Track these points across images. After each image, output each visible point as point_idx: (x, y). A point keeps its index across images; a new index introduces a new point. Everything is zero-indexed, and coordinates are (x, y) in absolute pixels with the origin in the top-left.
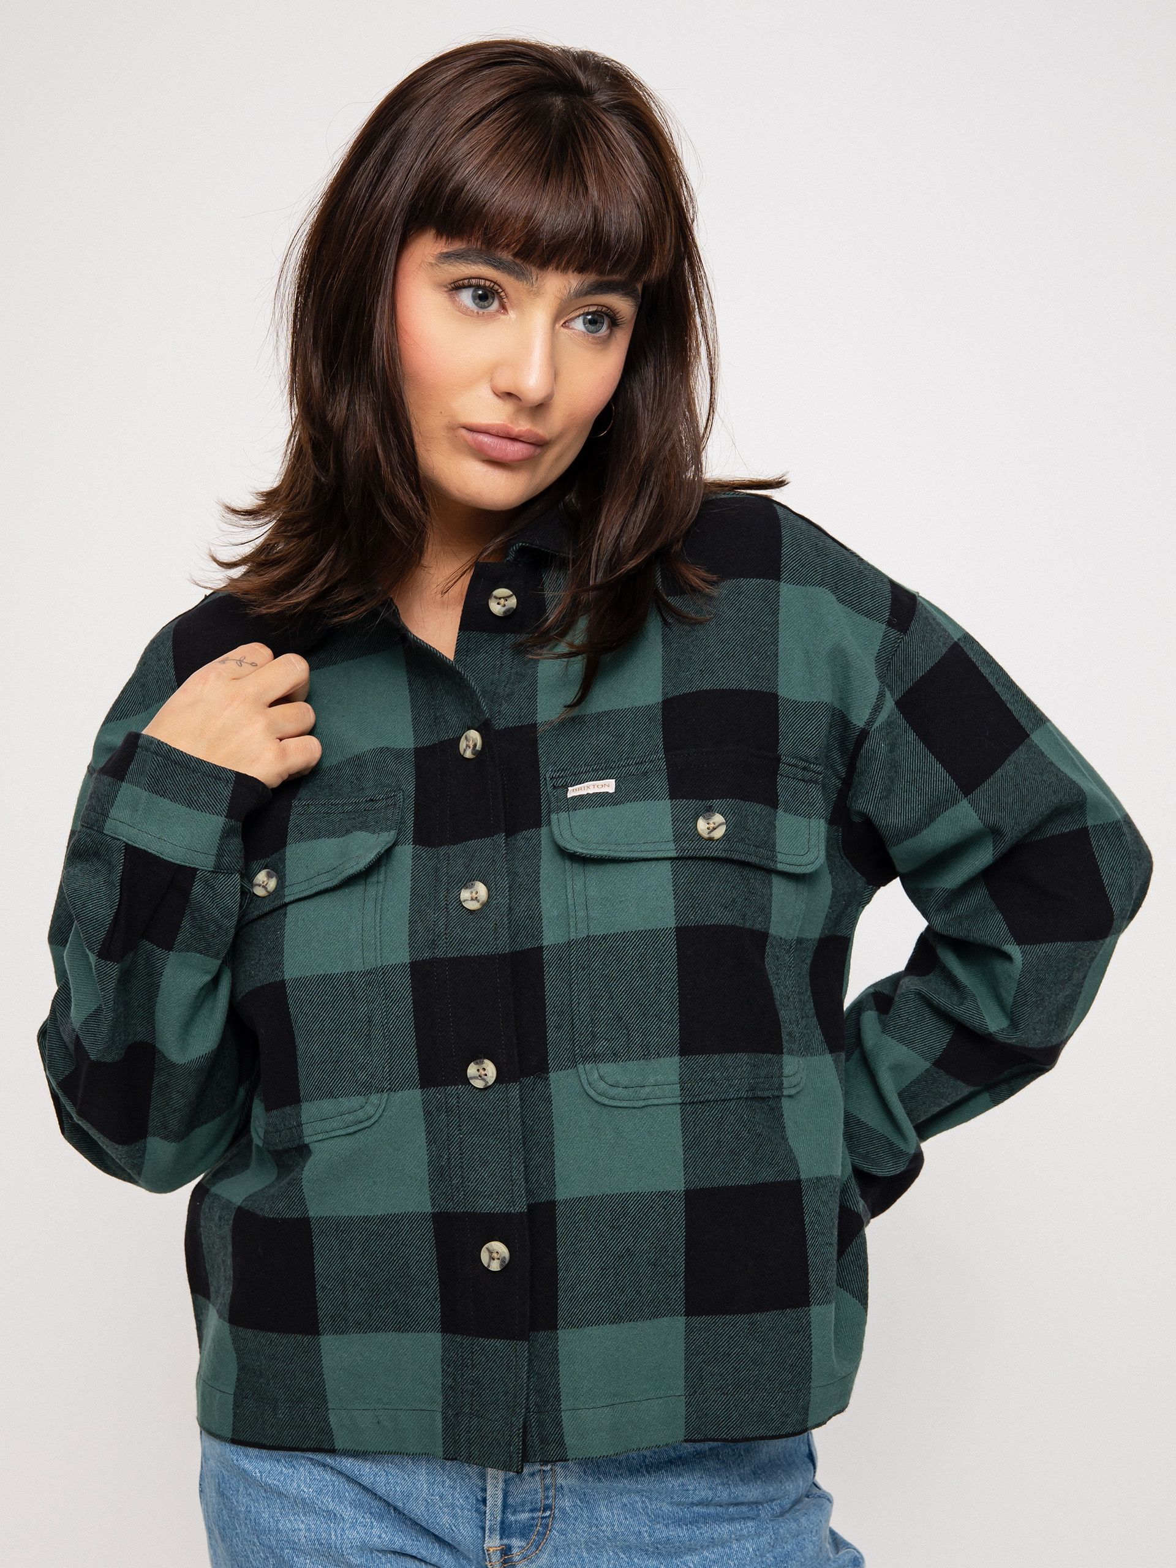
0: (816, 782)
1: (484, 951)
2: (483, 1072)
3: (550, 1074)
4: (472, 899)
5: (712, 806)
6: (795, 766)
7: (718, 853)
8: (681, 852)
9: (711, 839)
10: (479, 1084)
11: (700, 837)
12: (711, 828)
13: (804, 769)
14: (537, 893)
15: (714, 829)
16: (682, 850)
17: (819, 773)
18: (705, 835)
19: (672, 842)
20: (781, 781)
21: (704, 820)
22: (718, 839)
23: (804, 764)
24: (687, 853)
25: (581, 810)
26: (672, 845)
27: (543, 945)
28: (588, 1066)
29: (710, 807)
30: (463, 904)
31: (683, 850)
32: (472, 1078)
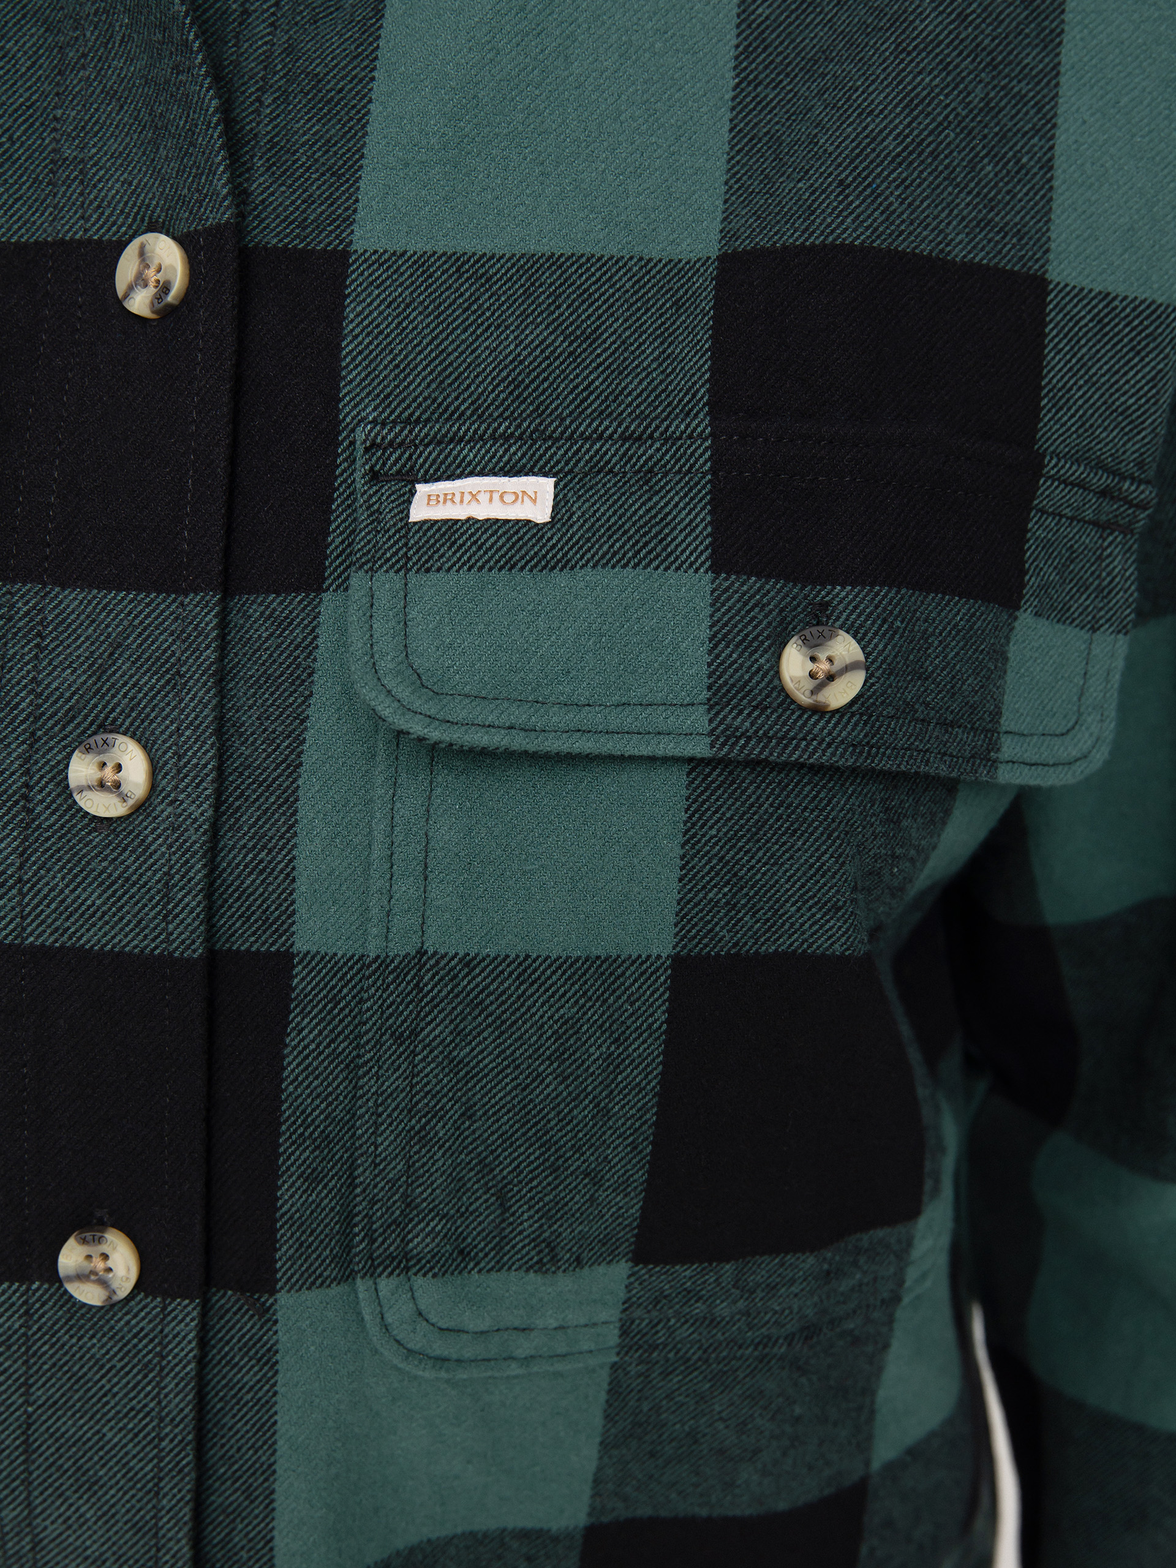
0: (1127, 530)
1: (130, 941)
2: (100, 1265)
3: (278, 1295)
4: (101, 785)
5: (828, 604)
6: (1082, 485)
7: (833, 754)
8: (723, 745)
9: (818, 711)
10: (89, 1295)
11: (787, 699)
12: (821, 675)
13: (1104, 493)
14: (290, 800)
15: (831, 677)
16: (728, 738)
17: (1142, 506)
18: (803, 697)
19: (702, 709)
20: (1038, 528)
21: (804, 649)
22: (837, 711)
23: (1102, 480)
24: (744, 747)
25: (442, 574)
26: (700, 719)
27: (294, 950)
28: (386, 1285)
29: (824, 606)
30: (77, 797)
31: (731, 736)
32: (70, 1279)
